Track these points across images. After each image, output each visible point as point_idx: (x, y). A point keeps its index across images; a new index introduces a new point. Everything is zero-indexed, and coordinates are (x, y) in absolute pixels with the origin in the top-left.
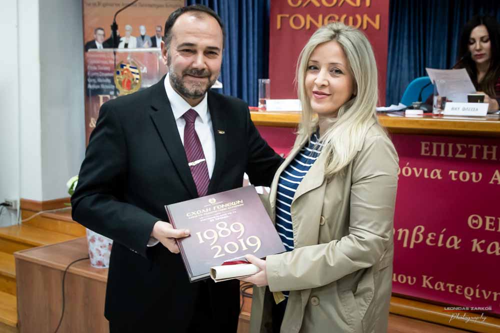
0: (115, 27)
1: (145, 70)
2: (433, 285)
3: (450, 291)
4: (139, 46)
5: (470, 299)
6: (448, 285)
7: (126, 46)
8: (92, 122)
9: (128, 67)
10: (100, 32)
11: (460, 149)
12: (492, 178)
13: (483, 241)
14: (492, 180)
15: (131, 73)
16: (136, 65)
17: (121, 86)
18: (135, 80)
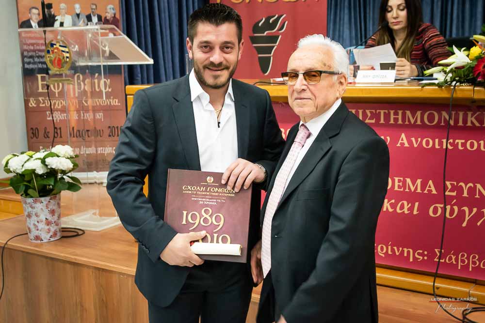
4: (74, 24)
7: (62, 25)
10: (35, 11)
11: (369, 115)
12: (399, 141)
13: (393, 201)
14: (399, 143)
15: (61, 52)
16: (66, 44)
17: (52, 65)
18: (65, 59)
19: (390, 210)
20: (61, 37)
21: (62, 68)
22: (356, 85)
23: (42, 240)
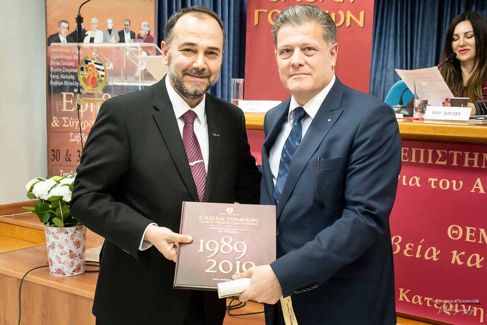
0: (80, 20)
1: (110, 67)
2: (411, 300)
3: (428, 305)
4: (105, 41)
5: (449, 313)
6: (426, 298)
7: (92, 40)
8: (54, 121)
9: (93, 62)
10: (64, 25)
11: (440, 155)
12: (473, 187)
13: (463, 253)
14: (473, 189)
15: (96, 70)
16: (101, 61)
17: (85, 83)
18: (100, 77)
19: (460, 263)
20: (97, 53)
21: (96, 87)
22: (425, 122)
23: (65, 274)
